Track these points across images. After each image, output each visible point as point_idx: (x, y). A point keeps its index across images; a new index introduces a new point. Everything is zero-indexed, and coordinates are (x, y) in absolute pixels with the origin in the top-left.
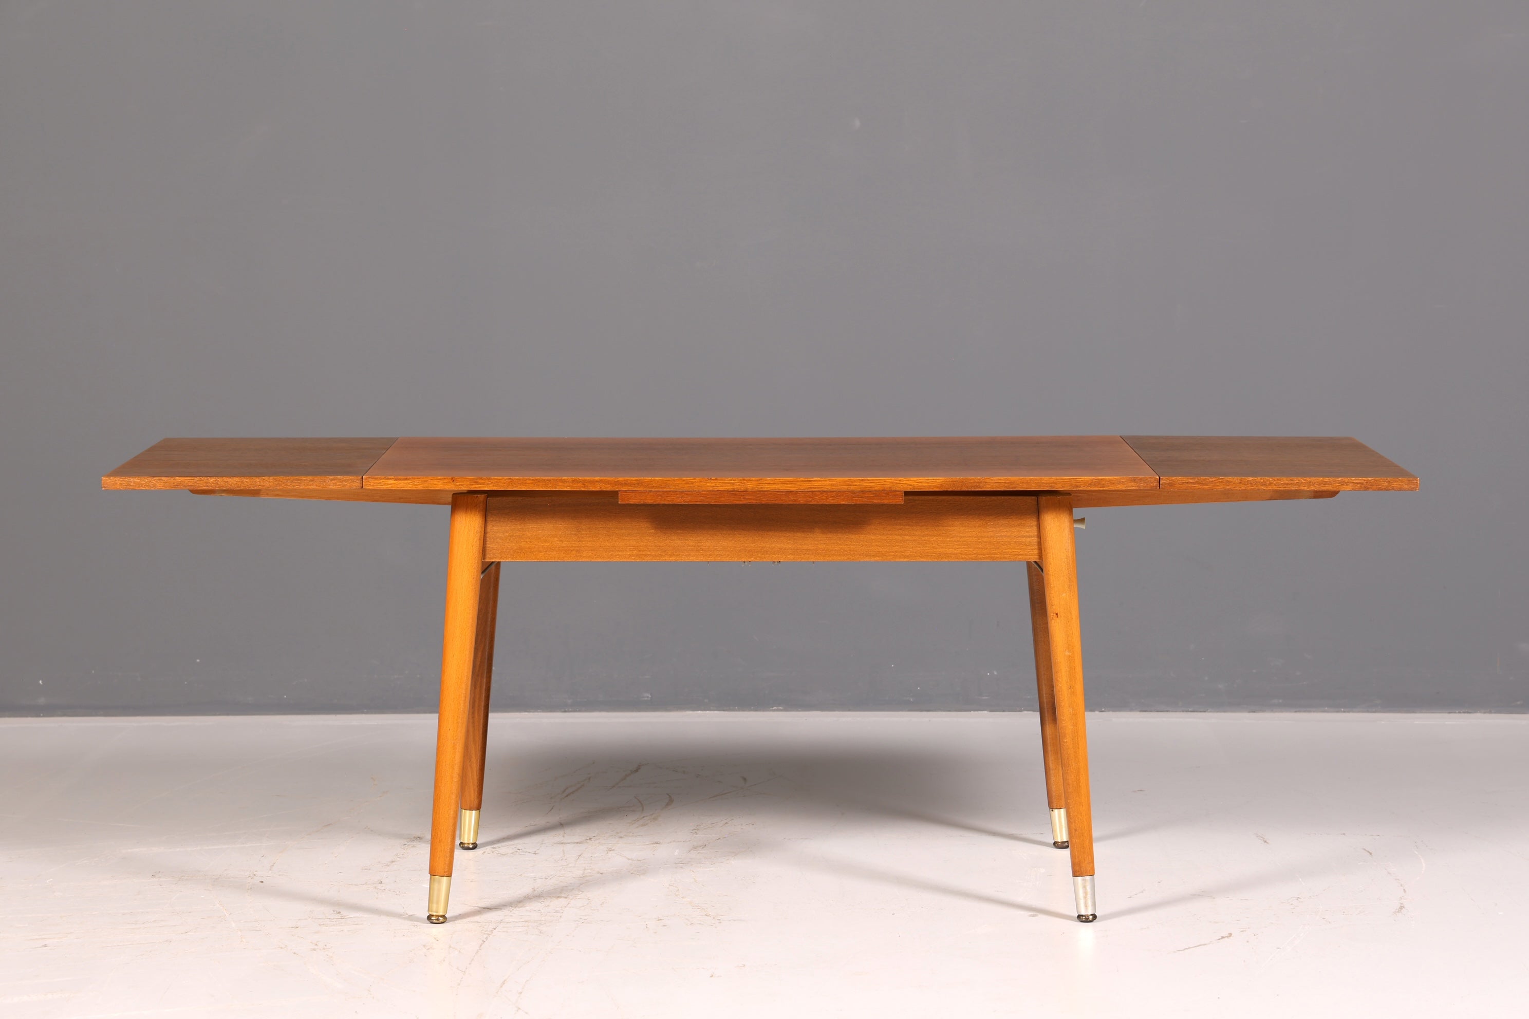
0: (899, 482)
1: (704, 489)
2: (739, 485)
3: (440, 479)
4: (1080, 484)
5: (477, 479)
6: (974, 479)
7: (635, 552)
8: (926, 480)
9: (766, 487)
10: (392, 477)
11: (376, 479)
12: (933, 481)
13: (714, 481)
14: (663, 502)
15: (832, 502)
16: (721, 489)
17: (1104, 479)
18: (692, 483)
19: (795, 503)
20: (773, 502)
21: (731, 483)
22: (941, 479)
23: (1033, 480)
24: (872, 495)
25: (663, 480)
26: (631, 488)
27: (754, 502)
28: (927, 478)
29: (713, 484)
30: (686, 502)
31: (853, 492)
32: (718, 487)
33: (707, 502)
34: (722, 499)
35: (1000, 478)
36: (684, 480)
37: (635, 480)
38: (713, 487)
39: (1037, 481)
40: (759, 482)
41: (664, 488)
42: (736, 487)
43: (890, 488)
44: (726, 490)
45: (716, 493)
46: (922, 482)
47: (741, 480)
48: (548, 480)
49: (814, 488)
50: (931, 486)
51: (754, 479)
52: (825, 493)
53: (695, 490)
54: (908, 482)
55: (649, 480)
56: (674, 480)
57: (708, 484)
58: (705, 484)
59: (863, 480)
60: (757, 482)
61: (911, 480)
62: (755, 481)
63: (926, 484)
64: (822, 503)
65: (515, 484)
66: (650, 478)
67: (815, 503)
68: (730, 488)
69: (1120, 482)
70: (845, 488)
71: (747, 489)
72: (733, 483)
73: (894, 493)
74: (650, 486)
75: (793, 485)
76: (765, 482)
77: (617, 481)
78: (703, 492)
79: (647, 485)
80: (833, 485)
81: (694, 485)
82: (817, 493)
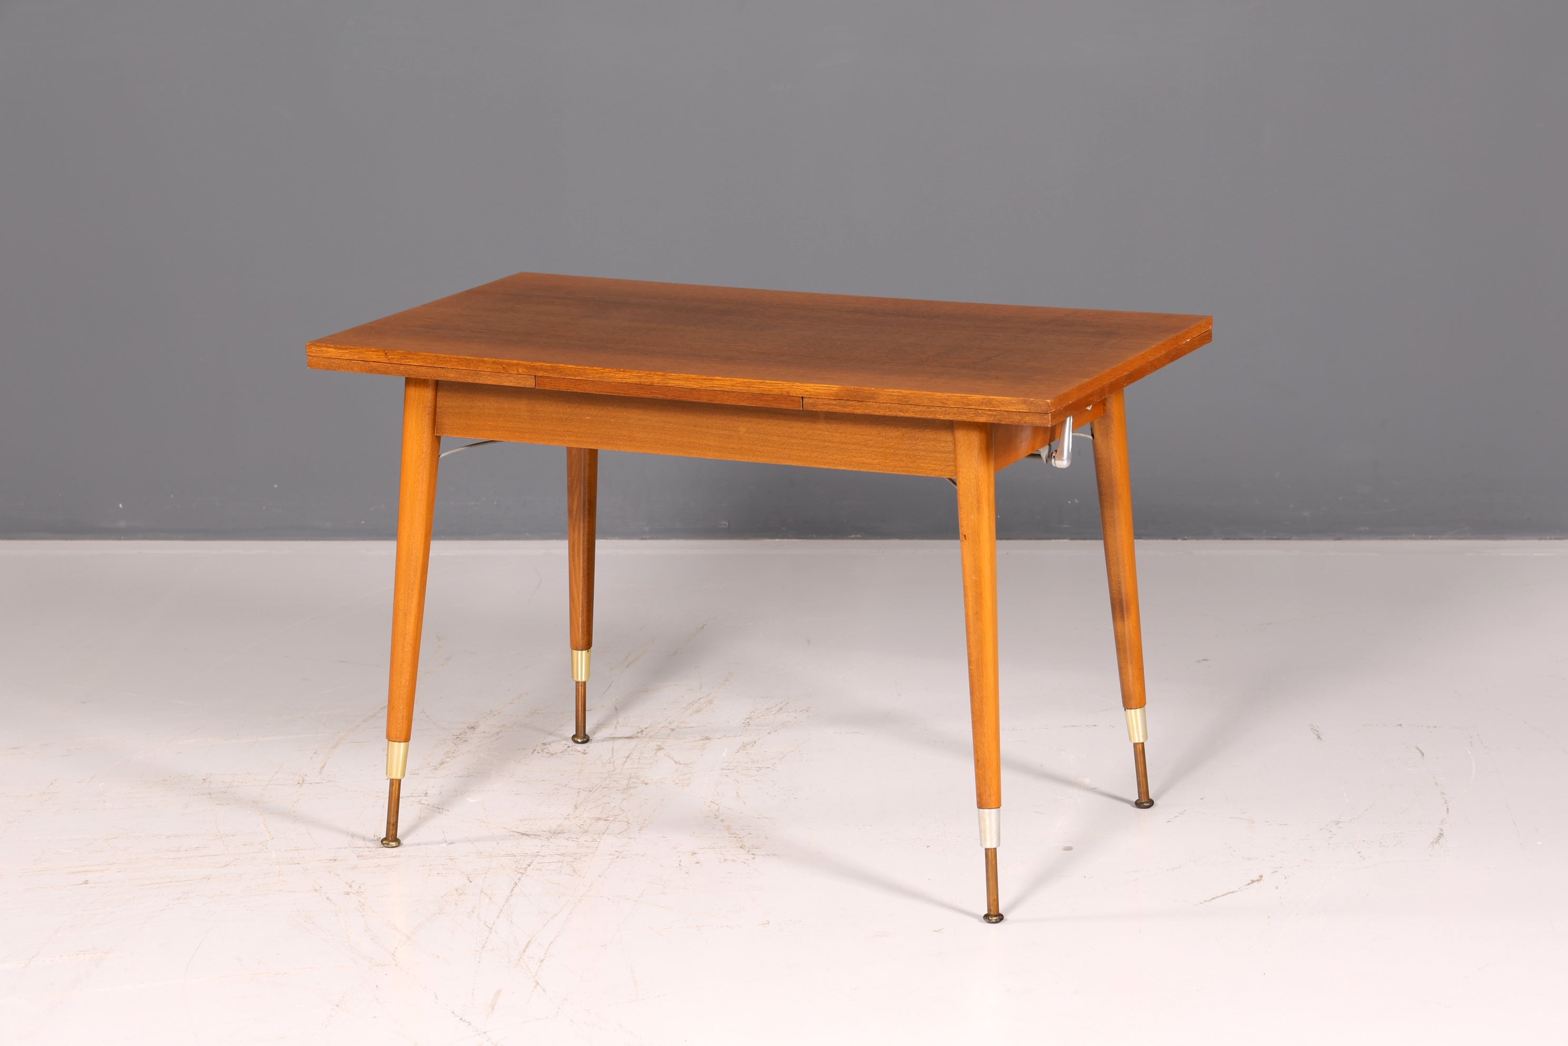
0: (796, 387)
1: (614, 380)
2: (646, 378)
3: (374, 351)
4: (972, 402)
5: (407, 354)
6: (868, 390)
7: (572, 438)
8: (822, 387)
9: (672, 383)
10: (332, 346)
11: (318, 346)
12: (828, 388)
13: (622, 373)
14: (575, 390)
15: (734, 403)
16: (629, 381)
17: (995, 399)
18: (602, 373)
19: (698, 401)
20: (678, 399)
21: (638, 376)
22: (837, 387)
23: (926, 395)
24: (771, 399)
25: (575, 369)
26: (546, 374)
27: (660, 397)
28: (823, 385)
29: (621, 376)
30: (597, 391)
31: (753, 394)
32: (626, 379)
33: (617, 393)
34: (631, 391)
35: (893, 390)
36: (594, 370)
37: (549, 366)
38: (622, 378)
39: (929, 397)
40: (664, 377)
41: (576, 376)
42: (643, 380)
43: (788, 392)
44: (634, 382)
45: (625, 385)
46: (818, 389)
47: (647, 374)
48: (470, 359)
49: (716, 387)
50: (826, 393)
51: (659, 373)
52: (726, 393)
53: (605, 380)
54: (804, 388)
55: (562, 367)
56: (585, 369)
57: (617, 375)
58: (613, 374)
59: (761, 382)
60: (662, 377)
61: (807, 386)
62: (661, 375)
63: (823, 392)
64: (723, 403)
65: (440, 361)
66: (563, 365)
67: (718, 402)
68: (636, 380)
69: (1011, 403)
70: (745, 389)
71: (653, 383)
72: (640, 376)
73: (792, 398)
74: (563, 373)
75: (696, 383)
76: (670, 377)
77: (534, 366)
78: (612, 383)
79: (561, 372)
80: (733, 386)
81: (604, 375)
82: (719, 392)
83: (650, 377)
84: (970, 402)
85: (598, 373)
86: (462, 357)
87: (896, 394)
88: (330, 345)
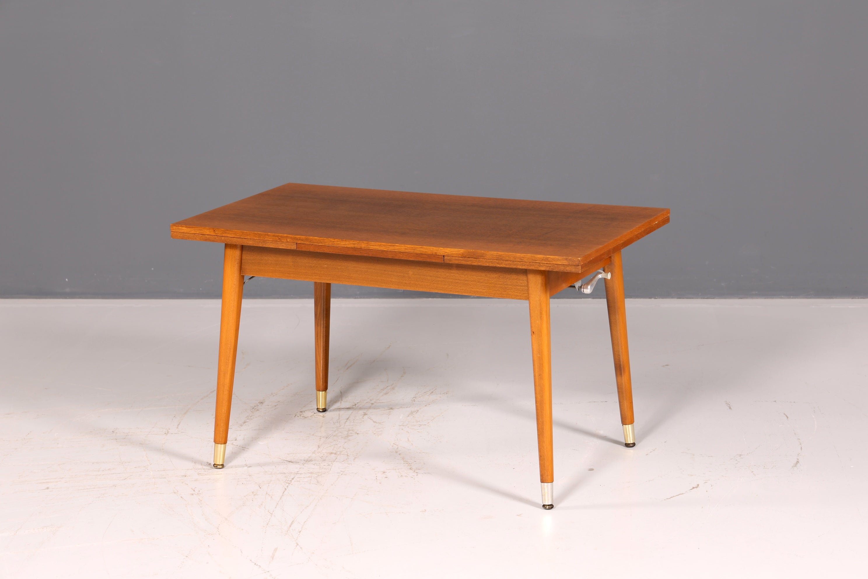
0: (440, 250)
1: (340, 245)
2: (357, 245)
3: (208, 229)
5: (226, 230)
6: (480, 252)
7: (317, 277)
9: (372, 247)
10: (184, 226)
11: (177, 226)
12: (458, 251)
13: (344, 242)
14: (318, 251)
15: (406, 259)
16: (348, 246)
17: (550, 257)
18: (333, 242)
19: (386, 257)
20: (375, 256)
22: (463, 251)
23: (512, 255)
24: (426, 256)
25: (319, 239)
26: (302, 242)
27: (366, 255)
28: (455, 249)
29: (344, 243)
30: (330, 252)
31: (417, 254)
32: (346, 245)
33: (342, 253)
34: (349, 252)
35: (494, 252)
36: (329, 240)
37: (304, 238)
38: (344, 245)
39: (514, 256)
40: (368, 244)
41: (319, 243)
42: (356, 246)
43: (436, 253)
45: (346, 248)
46: (452, 251)
47: (358, 242)
48: (261, 234)
49: (396, 250)
50: (457, 254)
51: (365, 242)
52: (402, 253)
53: (335, 245)
54: (445, 251)
55: (311, 238)
56: (324, 239)
58: (340, 243)
59: (421, 247)
62: (366, 243)
63: (455, 253)
64: (400, 258)
65: (244, 234)
66: (312, 237)
67: (397, 258)
68: (352, 246)
69: (558, 260)
70: (412, 251)
71: (361, 247)
72: (354, 243)
73: (438, 256)
74: (312, 241)
75: (385, 247)
76: (371, 244)
77: (296, 238)
78: (339, 247)
79: (311, 241)
80: (406, 249)
81: (334, 243)
82: (398, 253)
83: (360, 244)
84: (536, 259)
85: (331, 242)
86: (256, 232)
87: (496, 254)
88: (183, 226)
